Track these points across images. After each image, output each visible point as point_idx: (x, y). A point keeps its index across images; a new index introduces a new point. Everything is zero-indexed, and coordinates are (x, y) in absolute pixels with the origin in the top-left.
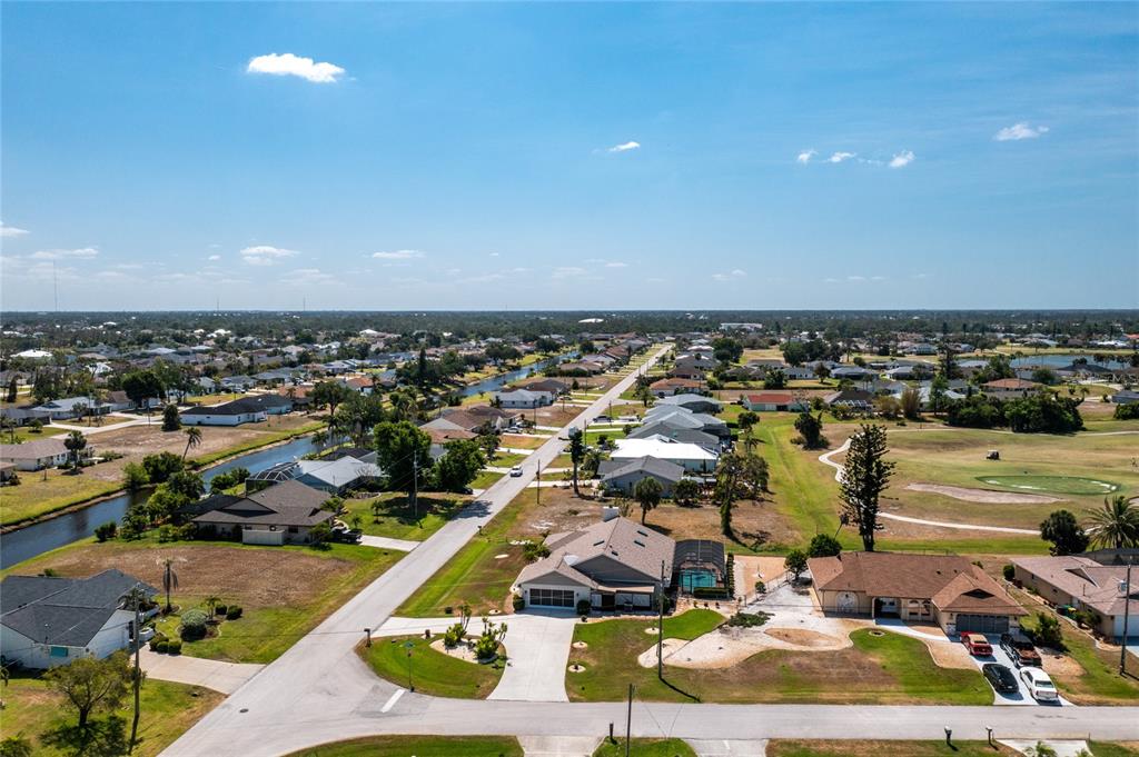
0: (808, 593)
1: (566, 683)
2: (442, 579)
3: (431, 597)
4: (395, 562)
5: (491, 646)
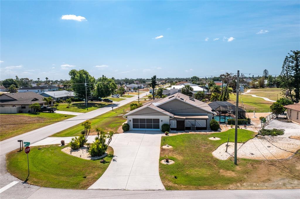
5: (101, 147)
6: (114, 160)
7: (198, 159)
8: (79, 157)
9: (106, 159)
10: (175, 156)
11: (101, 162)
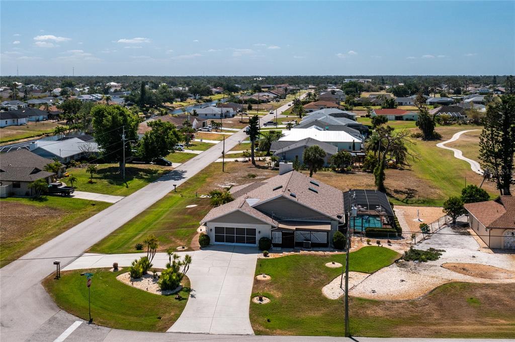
0: (469, 234)
1: (250, 315)
2: (138, 223)
3: (126, 237)
4: (99, 210)
5: (174, 278)
6: (192, 296)
7: (301, 297)
8: (145, 290)
9: (181, 294)
10: (272, 293)
11: (176, 299)
